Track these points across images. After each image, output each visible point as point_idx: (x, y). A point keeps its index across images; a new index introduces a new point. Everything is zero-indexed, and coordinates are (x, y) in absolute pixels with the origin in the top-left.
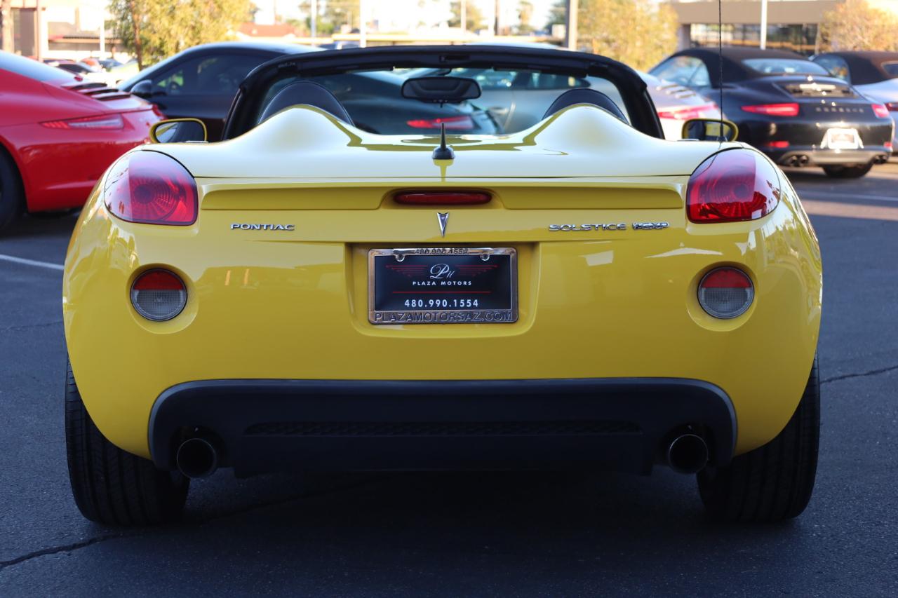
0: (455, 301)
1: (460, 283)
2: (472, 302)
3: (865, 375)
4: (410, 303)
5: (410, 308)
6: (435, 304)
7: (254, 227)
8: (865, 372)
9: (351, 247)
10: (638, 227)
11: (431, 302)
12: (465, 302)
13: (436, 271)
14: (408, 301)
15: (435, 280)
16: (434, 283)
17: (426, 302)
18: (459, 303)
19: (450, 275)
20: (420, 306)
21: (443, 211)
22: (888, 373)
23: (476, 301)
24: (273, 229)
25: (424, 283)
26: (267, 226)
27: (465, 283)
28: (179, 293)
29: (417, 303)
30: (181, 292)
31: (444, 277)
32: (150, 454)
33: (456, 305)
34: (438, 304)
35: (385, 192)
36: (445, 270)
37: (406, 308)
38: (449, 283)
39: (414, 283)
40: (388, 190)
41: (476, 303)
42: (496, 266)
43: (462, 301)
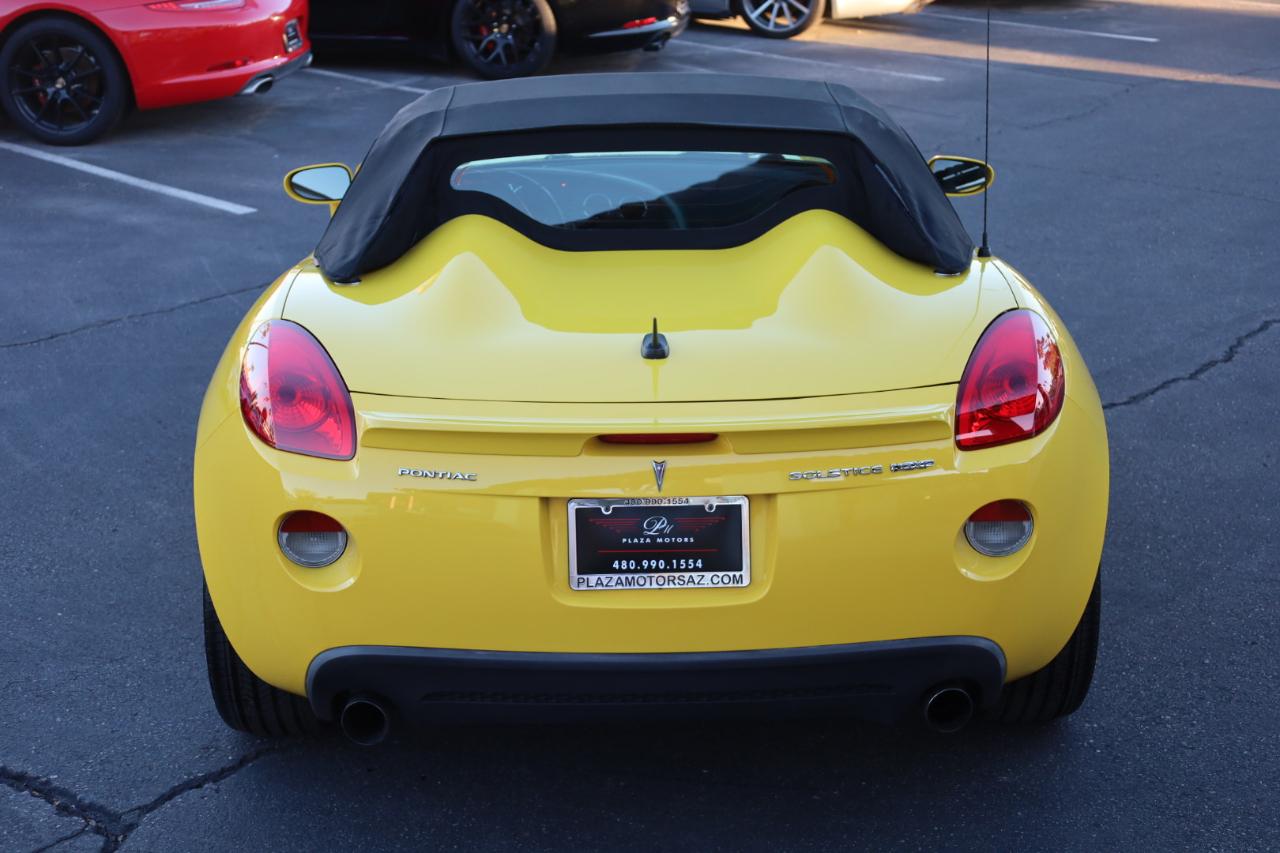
0: (674, 561)
1: (679, 540)
2: (695, 563)
3: (1125, 403)
4: (620, 564)
5: (620, 571)
6: (650, 566)
7: (426, 475)
8: (1125, 400)
9: (546, 501)
10: (897, 468)
11: (645, 564)
12: (687, 563)
13: (650, 525)
14: (617, 562)
15: (650, 536)
16: (648, 540)
17: (639, 563)
18: (678, 564)
19: (667, 531)
20: (632, 568)
21: (660, 459)
22: (1151, 400)
23: (700, 561)
24: (450, 478)
25: (636, 541)
26: (443, 475)
27: (686, 540)
28: (337, 535)
29: (628, 564)
30: (340, 534)
31: (661, 532)
32: (307, 692)
33: (675, 567)
34: (654, 566)
35: (584, 440)
36: (663, 523)
37: (615, 571)
38: (667, 540)
39: (624, 540)
40: (588, 438)
41: (699, 564)
42: (723, 518)
43: (682, 562)
